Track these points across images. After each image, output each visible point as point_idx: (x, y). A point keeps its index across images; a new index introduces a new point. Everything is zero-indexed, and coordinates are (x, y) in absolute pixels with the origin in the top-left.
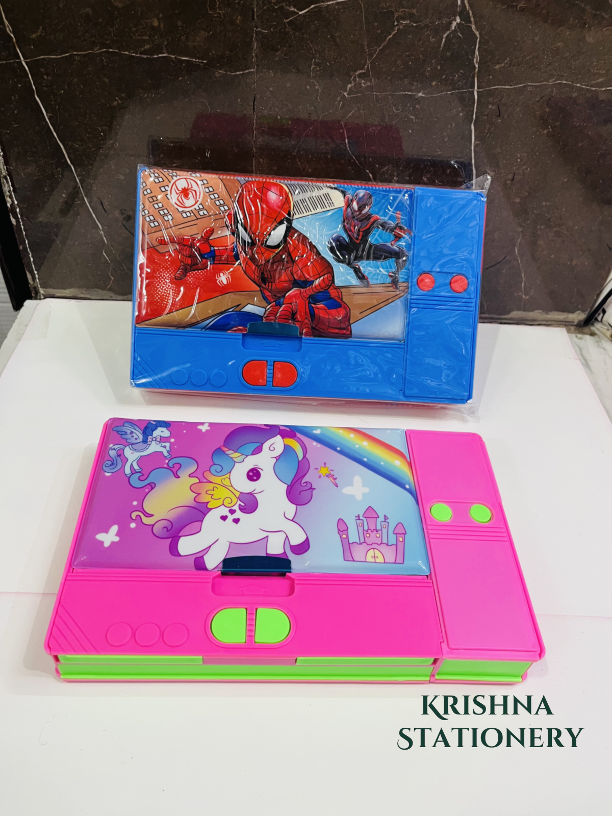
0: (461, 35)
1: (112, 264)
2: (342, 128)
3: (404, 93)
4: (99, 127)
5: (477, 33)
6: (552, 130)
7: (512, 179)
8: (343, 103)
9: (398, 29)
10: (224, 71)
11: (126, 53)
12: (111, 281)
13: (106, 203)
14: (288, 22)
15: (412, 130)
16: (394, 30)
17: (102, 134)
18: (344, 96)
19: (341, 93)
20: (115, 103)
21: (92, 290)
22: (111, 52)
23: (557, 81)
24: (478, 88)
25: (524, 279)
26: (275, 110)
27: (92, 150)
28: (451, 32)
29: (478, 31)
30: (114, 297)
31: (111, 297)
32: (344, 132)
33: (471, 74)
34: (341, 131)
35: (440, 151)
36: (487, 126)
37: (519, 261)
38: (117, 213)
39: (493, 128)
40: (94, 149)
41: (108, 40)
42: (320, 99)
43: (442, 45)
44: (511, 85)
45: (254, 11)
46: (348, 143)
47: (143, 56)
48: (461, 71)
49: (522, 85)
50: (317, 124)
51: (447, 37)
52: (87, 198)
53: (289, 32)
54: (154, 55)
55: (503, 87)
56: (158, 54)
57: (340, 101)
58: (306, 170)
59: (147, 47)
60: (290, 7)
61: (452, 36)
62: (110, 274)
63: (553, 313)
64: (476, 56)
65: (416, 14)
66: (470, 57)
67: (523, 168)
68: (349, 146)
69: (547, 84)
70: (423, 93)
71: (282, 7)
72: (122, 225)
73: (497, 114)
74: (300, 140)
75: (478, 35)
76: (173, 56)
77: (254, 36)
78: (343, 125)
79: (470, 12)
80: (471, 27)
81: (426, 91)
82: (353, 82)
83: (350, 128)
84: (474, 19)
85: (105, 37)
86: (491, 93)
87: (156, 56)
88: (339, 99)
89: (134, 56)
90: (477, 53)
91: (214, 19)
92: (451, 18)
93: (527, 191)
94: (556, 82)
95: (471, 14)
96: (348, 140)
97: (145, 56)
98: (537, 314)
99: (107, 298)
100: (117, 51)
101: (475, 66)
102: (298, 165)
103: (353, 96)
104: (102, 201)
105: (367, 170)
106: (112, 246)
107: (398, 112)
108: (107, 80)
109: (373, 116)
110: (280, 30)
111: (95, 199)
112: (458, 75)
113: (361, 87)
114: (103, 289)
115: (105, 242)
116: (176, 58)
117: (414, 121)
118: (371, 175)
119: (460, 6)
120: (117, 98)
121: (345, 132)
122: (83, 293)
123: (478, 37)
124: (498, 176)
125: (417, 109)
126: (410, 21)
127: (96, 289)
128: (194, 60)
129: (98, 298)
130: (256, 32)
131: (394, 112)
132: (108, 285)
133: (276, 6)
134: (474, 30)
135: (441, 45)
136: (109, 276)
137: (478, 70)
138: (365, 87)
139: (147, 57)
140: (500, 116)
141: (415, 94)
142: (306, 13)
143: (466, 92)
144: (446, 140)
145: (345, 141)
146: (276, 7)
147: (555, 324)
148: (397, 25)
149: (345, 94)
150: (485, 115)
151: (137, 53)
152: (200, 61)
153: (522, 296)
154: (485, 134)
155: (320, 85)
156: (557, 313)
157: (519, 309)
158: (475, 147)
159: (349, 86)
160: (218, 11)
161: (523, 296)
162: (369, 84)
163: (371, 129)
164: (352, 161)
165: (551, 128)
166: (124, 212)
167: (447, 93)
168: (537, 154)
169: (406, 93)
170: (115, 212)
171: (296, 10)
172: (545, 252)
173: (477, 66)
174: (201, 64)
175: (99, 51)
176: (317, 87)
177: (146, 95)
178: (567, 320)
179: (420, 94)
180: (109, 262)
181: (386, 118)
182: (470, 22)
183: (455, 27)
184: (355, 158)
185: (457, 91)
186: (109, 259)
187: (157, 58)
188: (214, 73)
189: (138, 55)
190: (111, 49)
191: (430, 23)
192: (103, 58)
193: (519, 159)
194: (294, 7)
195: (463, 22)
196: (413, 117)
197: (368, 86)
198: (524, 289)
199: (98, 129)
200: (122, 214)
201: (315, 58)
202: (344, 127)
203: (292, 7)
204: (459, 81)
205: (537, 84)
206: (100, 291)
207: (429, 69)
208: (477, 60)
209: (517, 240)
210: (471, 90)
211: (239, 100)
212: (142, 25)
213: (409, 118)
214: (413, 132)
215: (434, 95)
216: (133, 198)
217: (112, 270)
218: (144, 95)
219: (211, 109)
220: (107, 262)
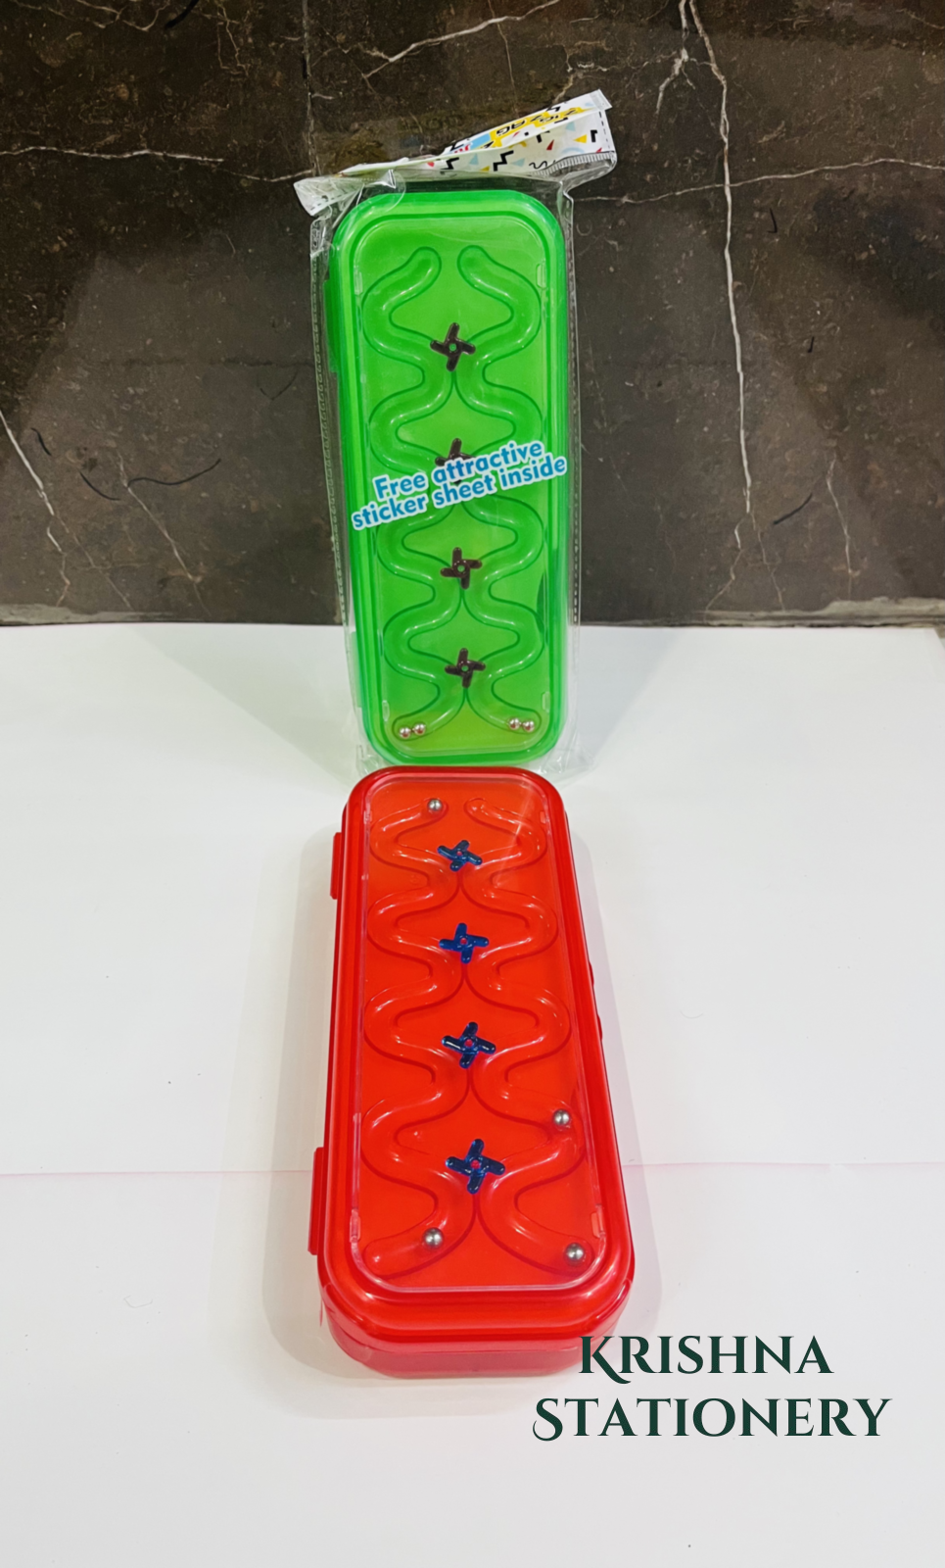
0: (691, 84)
1: (65, 555)
3: (595, 199)
4: (27, 293)
5: (721, 78)
6: (877, 252)
7: (809, 347)
9: (575, 79)
10: (255, 176)
11: (72, 152)
12: (66, 588)
13: (48, 439)
14: (369, 79)
15: (614, 267)
16: (567, 81)
17: (35, 307)
20: (56, 248)
21: (29, 606)
22: (44, 151)
23: (877, 159)
24: (731, 182)
25: (848, 537)
27: (18, 339)
28: (672, 79)
29: (723, 74)
30: (73, 617)
31: (67, 618)
33: (717, 157)
35: (670, 303)
36: (755, 251)
37: (837, 505)
38: (70, 457)
39: (766, 256)
40: (22, 336)
41: (36, 130)
43: (658, 106)
44: (792, 173)
45: (304, 61)
47: (103, 156)
48: (698, 151)
49: (812, 171)
51: (666, 88)
52: (13, 430)
53: (374, 96)
54: (123, 152)
55: (779, 177)
56: (131, 151)
59: (111, 138)
60: (371, 49)
61: (675, 86)
62: (62, 573)
63: (908, 600)
64: (722, 122)
65: (606, 49)
66: (712, 124)
67: (830, 325)
69: (859, 167)
70: (630, 198)
71: (358, 50)
72: (81, 478)
73: (769, 229)
75: (724, 83)
76: (160, 154)
77: (309, 107)
79: (706, 39)
80: (710, 68)
81: (635, 193)
84: (714, 51)
85: (32, 124)
86: (757, 190)
87: (128, 155)
89: (85, 157)
90: (724, 116)
91: (232, 80)
92: (670, 53)
93: (839, 371)
94: (876, 161)
95: (707, 44)
97: (108, 157)
98: (877, 605)
99: (59, 620)
100: (55, 149)
101: (722, 141)
104: (42, 434)
106: (64, 519)
107: (587, 234)
108: (39, 206)
110: (356, 94)
111: (27, 432)
112: (692, 159)
114: (52, 603)
115: (48, 510)
116: (165, 156)
117: (617, 249)
119: (686, 30)
120: (59, 238)
122: (12, 614)
123: (725, 86)
124: (782, 344)
125: (621, 227)
126: (596, 63)
127: (39, 605)
128: (200, 158)
129: (43, 621)
130: (312, 100)
131: (579, 235)
132: (61, 595)
133: (346, 49)
134: (716, 73)
135: (656, 104)
136: (60, 577)
137: (730, 148)
139: (113, 159)
140: (776, 231)
141: (614, 199)
142: (402, 59)
143: (711, 190)
144: (679, 282)
146: (346, 52)
147: (915, 622)
148: (573, 72)
150: (749, 232)
151: (92, 152)
152: (211, 160)
153: (846, 571)
154: (752, 267)
156: (916, 600)
157: (844, 597)
158: (735, 292)
160: (239, 65)
161: (850, 571)
165: (874, 247)
166: (83, 452)
167: (674, 195)
168: (852, 298)
169: (599, 198)
170: (67, 455)
171: (382, 55)
172: (885, 484)
173: (726, 140)
174: (213, 166)
175: (22, 151)
177: (113, 228)
178: (936, 613)
179: (625, 199)
180: (60, 550)
182: (708, 59)
183: (680, 69)
185: (692, 189)
186: (61, 546)
187: (130, 158)
188: (238, 182)
189: (95, 155)
190: (44, 145)
191: (633, 64)
192: (30, 163)
193: (818, 309)
194: (380, 50)
195: (695, 60)
196: (616, 243)
198: (851, 557)
199: (27, 298)
200: (80, 456)
201: (423, 143)
203: (374, 49)
204: (694, 170)
205: (841, 167)
206: (45, 607)
207: (637, 151)
208: (725, 128)
209: (830, 465)
210: (718, 186)
211: (288, 229)
212: (99, 98)
213: (609, 244)
214: (616, 270)
215: (651, 200)
216: (100, 425)
217: (66, 566)
218: (109, 229)
219: (236, 248)
220: (55, 551)
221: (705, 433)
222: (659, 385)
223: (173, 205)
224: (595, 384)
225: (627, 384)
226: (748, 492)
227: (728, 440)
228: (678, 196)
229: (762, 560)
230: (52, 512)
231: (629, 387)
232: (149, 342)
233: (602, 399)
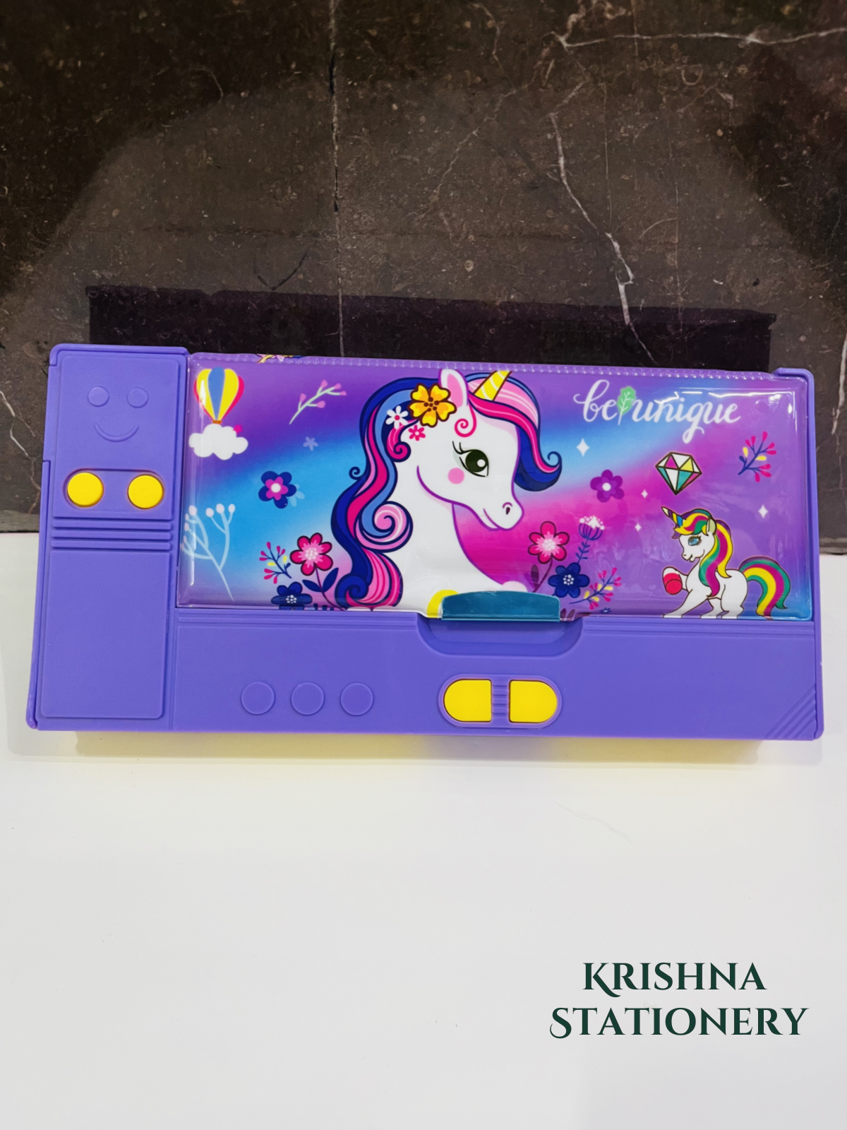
1: (33, 457)
2: (552, 131)
3: (710, 35)
8: (556, 63)
15: (723, 130)
18: (560, 44)
19: (552, 37)
26: (384, 89)
32: (555, 138)
34: (549, 136)
35: (789, 181)
38: (29, 349)
42: (497, 54)
46: (566, 167)
50: (489, 121)
57: (548, 59)
58: (463, 236)
62: (32, 479)
68: (567, 174)
70: (759, 36)
74: (448, 162)
78: (553, 121)
81: (766, 31)
82: (582, 7)
83: (570, 129)
88: (545, 52)
96: (566, 158)
99: (33, 529)
102: (444, 224)
103: (582, 44)
105: (609, 233)
106: (28, 421)
107: (694, 84)
109: (630, 95)
113: (603, 19)
114: (24, 510)
115: (9, 411)
117: (732, 106)
118: (616, 245)
121: (559, 140)
125: (739, 75)
127: (11, 512)
129: (15, 528)
131: (684, 85)
132: (33, 502)
136: (31, 482)
138: (612, 21)
141: (737, 36)
144: (805, 152)
145: (556, 162)
149: (562, 39)
155: (498, 19)
159: (573, 18)
162: (623, 12)
163: (622, 131)
164: (573, 211)
166: (44, 346)
167: (817, 36)
169: (717, 34)
170: (23, 347)
176: (490, 24)
177: (61, 63)
179: (752, 38)
180: (27, 454)
181: (661, 101)
184: (580, 205)
196: (730, 97)
197: (619, 18)
200: (41, 350)
202: (556, 127)
206: (16, 514)
211: (293, 66)
213: (721, 98)
214: (724, 135)
215: (785, 41)
216: (61, 314)
217: (35, 471)
218: (57, 63)
219: (224, 92)
220: (21, 455)
221: (800, 342)
222: (756, 284)
223: (138, 31)
224: (675, 282)
225: (716, 281)
226: (838, 411)
227: (827, 351)
228: (822, 38)
229: (837, 485)
230: (13, 414)
231: (717, 284)
232: (114, 214)
233: (682, 299)
